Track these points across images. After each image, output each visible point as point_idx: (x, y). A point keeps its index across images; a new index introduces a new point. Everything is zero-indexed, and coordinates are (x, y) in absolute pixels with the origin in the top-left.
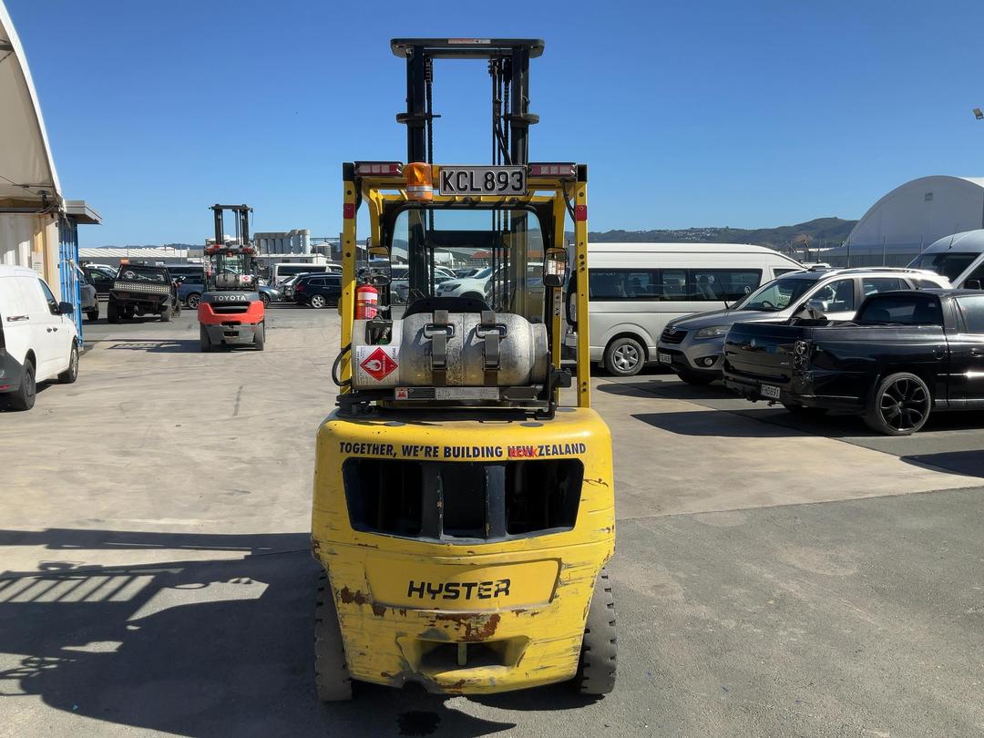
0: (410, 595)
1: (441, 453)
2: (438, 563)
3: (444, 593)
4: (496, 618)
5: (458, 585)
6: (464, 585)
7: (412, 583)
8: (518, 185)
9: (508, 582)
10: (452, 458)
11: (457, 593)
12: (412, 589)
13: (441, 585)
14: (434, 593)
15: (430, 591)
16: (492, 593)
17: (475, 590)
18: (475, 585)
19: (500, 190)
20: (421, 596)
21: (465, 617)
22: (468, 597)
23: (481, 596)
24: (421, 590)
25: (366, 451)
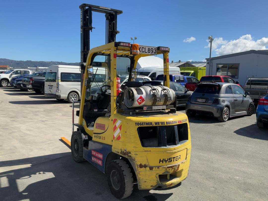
0: (160, 163)
1: (165, 123)
2: (168, 153)
3: (169, 161)
4: (179, 165)
5: (171, 158)
6: (173, 158)
7: (160, 159)
8: (155, 52)
9: (180, 155)
10: (168, 125)
11: (171, 160)
12: (160, 161)
13: (168, 159)
14: (166, 161)
15: (165, 161)
16: (178, 159)
17: (175, 159)
18: (175, 157)
19: (151, 53)
20: (163, 163)
21: (174, 166)
22: (174, 161)
23: (176, 160)
24: (163, 161)
25: (144, 124)
